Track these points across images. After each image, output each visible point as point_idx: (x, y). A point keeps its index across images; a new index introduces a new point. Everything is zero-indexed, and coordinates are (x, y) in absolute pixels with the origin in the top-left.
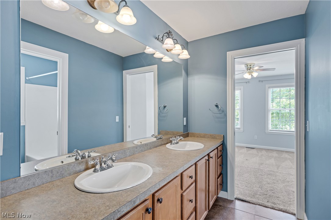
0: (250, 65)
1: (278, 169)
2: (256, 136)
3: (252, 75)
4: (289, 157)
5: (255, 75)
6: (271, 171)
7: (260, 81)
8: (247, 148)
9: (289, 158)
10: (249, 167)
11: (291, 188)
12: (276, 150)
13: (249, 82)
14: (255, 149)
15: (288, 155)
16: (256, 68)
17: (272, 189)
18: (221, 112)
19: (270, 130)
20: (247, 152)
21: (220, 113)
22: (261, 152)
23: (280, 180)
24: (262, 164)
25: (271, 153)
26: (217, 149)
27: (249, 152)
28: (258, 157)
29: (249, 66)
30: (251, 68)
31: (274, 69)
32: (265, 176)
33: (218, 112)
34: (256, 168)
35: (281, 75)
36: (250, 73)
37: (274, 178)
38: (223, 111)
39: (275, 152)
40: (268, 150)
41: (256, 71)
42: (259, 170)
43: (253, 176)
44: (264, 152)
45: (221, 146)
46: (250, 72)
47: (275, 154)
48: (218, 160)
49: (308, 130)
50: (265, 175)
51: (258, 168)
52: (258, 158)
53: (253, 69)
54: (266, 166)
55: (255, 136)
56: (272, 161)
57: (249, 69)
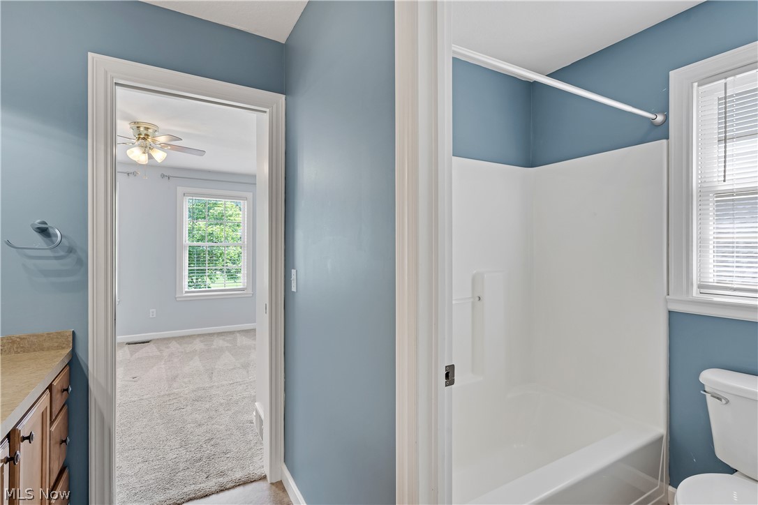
0: (147, 129)
1: (211, 378)
2: (154, 310)
3: (150, 157)
4: (226, 344)
5: (159, 156)
6: (198, 389)
7: (163, 176)
8: (129, 344)
9: (227, 347)
10: (145, 397)
11: (245, 415)
12: (199, 335)
13: (134, 174)
14: (151, 344)
15: (223, 339)
16: (162, 139)
17: (209, 436)
18: (62, 253)
19: (187, 292)
20: (132, 355)
21: (57, 255)
22: (168, 348)
23: (221, 404)
24: (174, 378)
25: (190, 343)
26: (51, 392)
27: (137, 355)
28: (163, 362)
29: (142, 129)
30: (148, 135)
31: (202, 152)
32: (189, 408)
33: (49, 253)
34: (162, 393)
35: (209, 172)
36: (146, 149)
37: (207, 406)
38: (71, 250)
39: (198, 340)
40: (183, 337)
41: (163, 147)
42: (172, 397)
43: (159, 421)
44: (174, 346)
45: (63, 374)
46: (146, 147)
47: (198, 345)
48: (53, 429)
49: (294, 289)
50: (187, 406)
51: (167, 393)
52: (163, 366)
53: (154, 141)
54: (186, 380)
55: (151, 310)
56: (196, 363)
57: (144, 139)
